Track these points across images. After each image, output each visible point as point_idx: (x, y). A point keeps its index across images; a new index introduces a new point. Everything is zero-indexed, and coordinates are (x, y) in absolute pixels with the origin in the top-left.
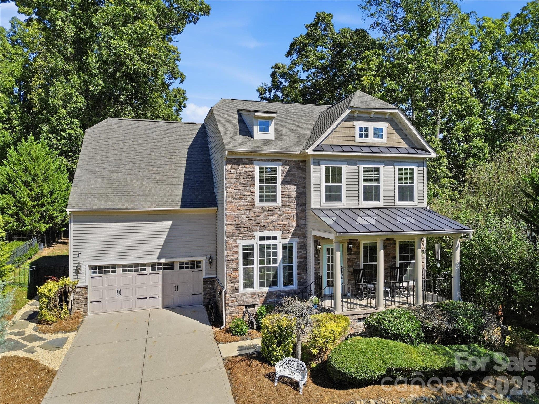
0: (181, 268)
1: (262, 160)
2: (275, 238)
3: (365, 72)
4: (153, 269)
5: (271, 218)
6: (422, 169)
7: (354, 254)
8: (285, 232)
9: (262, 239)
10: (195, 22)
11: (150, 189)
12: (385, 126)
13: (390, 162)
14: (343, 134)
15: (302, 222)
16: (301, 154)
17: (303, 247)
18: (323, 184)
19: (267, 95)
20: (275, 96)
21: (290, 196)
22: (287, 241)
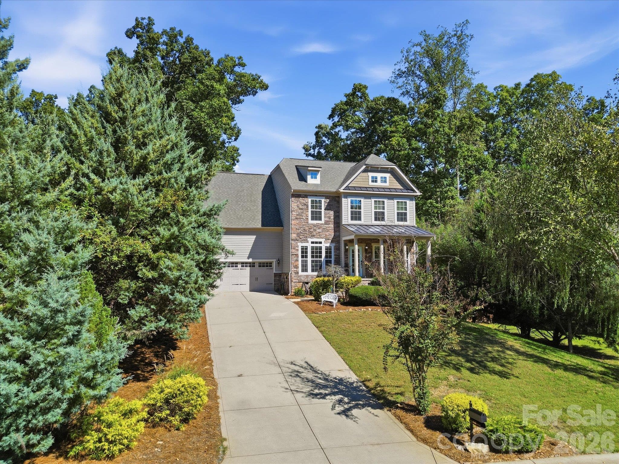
0: (259, 266)
1: (313, 196)
2: (321, 243)
3: (394, 134)
4: (242, 266)
5: (318, 231)
6: (412, 202)
7: (369, 253)
8: (327, 239)
9: (312, 243)
10: (254, 95)
11: (241, 216)
12: (388, 175)
13: (391, 197)
14: (361, 180)
15: (338, 234)
16: (336, 192)
17: (338, 249)
18: (350, 210)
19: (312, 151)
20: (319, 152)
21: (329, 217)
22: (328, 245)
